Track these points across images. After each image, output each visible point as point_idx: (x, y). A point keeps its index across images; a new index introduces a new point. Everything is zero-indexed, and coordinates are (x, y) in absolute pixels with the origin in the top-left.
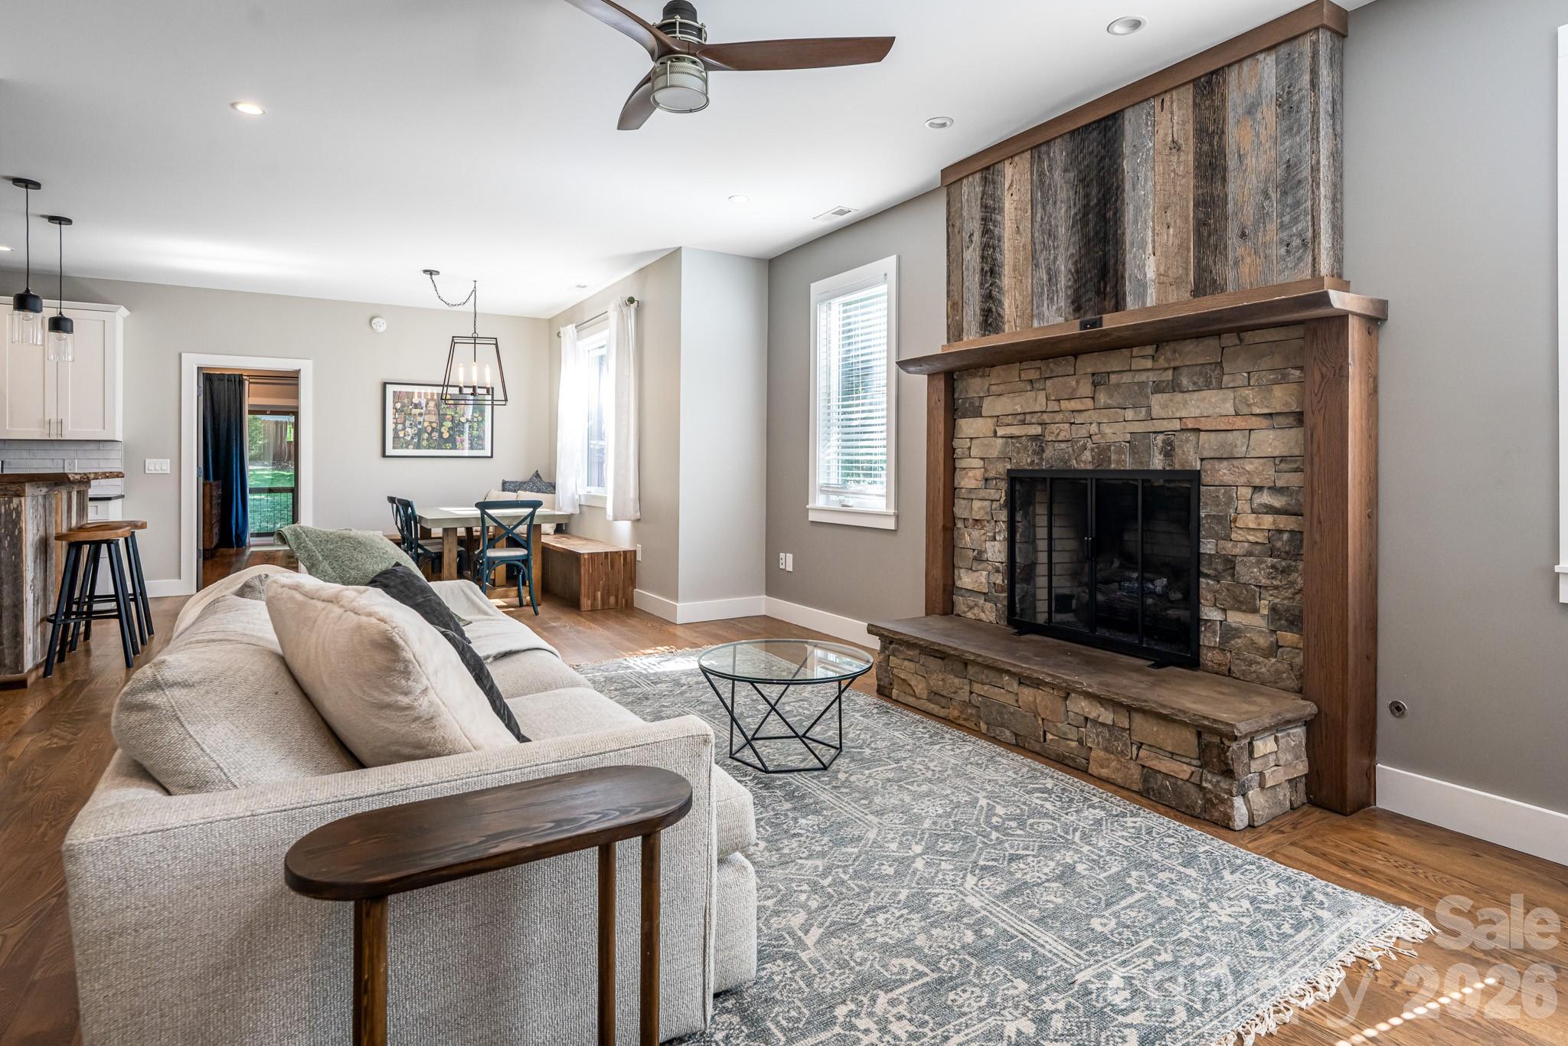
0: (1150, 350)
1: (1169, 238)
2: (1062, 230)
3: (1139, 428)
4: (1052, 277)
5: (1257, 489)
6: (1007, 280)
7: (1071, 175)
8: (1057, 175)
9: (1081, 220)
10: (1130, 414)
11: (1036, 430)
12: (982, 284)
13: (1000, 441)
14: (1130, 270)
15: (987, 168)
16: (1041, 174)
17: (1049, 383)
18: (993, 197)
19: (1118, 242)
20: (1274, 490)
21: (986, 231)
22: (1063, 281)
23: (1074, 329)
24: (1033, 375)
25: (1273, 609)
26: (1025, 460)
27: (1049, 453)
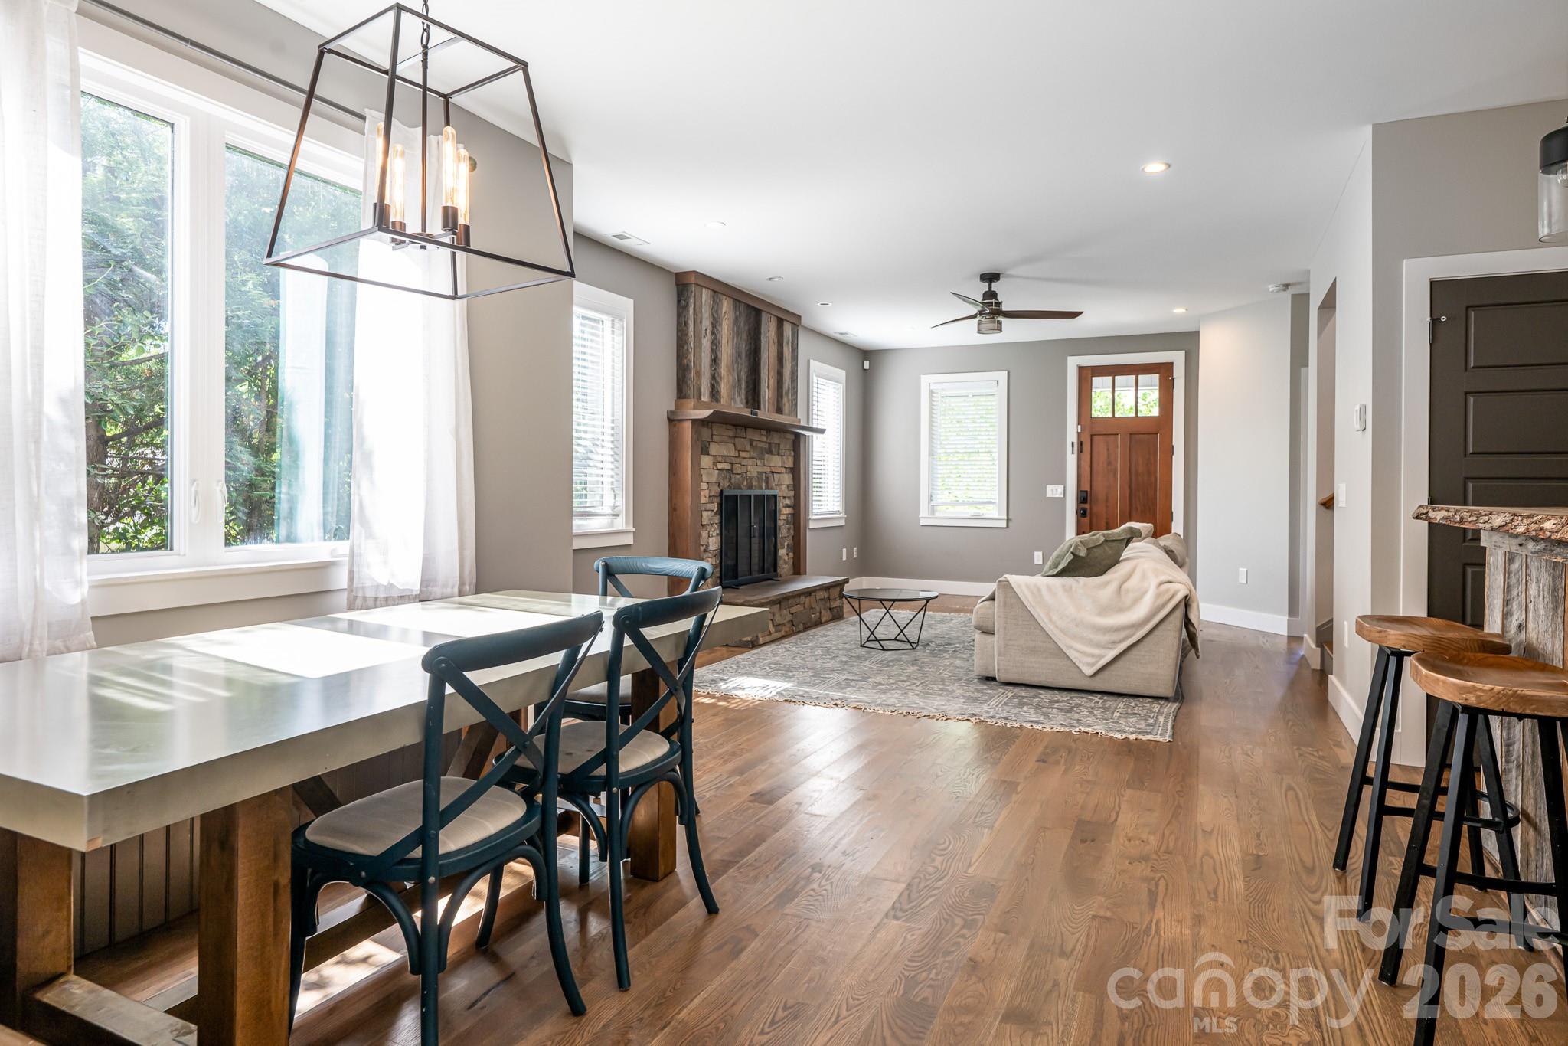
0: (764, 432)
1: (771, 381)
2: (744, 356)
3: (760, 469)
4: (739, 380)
5: (784, 498)
6: (723, 370)
7: (747, 328)
8: (742, 325)
9: (748, 356)
10: (759, 462)
11: (728, 466)
12: (711, 366)
13: (717, 472)
14: (762, 393)
15: (715, 292)
16: (737, 318)
17: (737, 440)
18: (717, 311)
19: (759, 376)
20: (789, 498)
21: (713, 333)
22: (743, 385)
23: (746, 412)
24: (731, 433)
25: (788, 545)
26: (725, 484)
27: (733, 480)
